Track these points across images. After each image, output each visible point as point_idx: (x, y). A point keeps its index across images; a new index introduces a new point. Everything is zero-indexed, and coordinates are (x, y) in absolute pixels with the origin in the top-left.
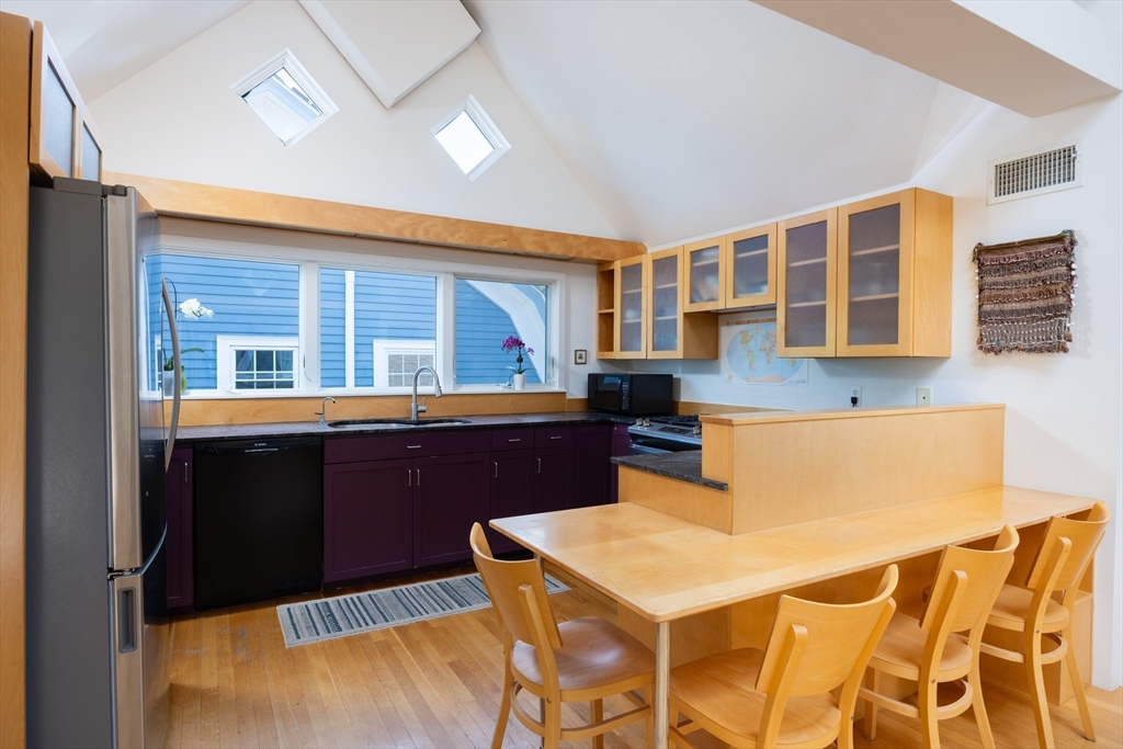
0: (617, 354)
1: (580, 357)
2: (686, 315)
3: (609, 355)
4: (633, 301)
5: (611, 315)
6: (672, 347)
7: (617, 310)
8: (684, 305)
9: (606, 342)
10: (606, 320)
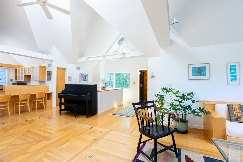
0: (17, 80)
1: (12, 80)
2: (24, 76)
3: (16, 80)
4: (19, 73)
5: (17, 75)
6: (23, 79)
7: (17, 74)
8: (24, 75)
9: (16, 79)
10: (16, 75)
